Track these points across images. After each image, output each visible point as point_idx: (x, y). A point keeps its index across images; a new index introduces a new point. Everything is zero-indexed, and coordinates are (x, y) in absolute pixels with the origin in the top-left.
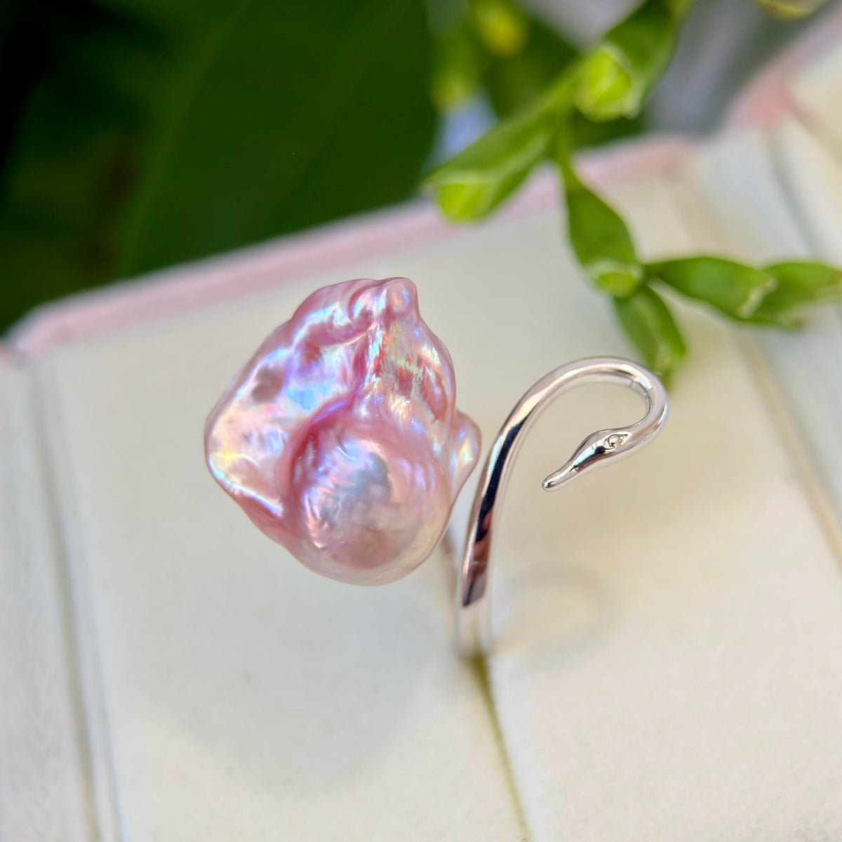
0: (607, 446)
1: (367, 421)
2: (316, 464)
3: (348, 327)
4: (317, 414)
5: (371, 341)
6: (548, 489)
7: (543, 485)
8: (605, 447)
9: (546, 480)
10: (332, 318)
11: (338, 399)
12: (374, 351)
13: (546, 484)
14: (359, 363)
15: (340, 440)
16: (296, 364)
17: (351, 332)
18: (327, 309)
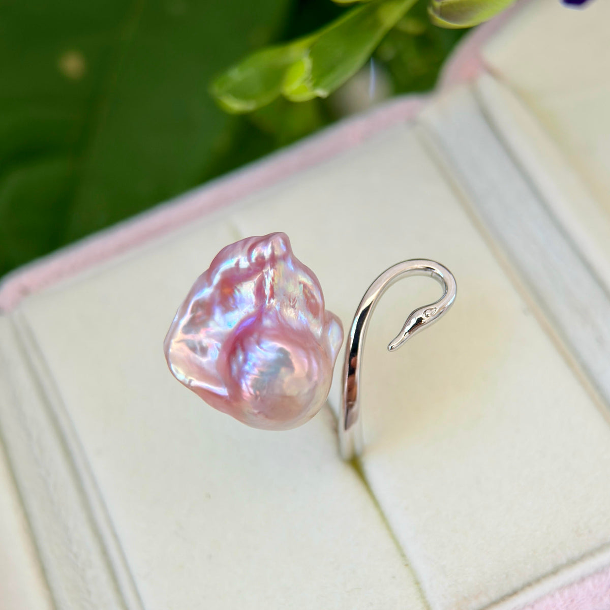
0: (424, 317)
1: (273, 329)
2: (245, 361)
3: (249, 269)
4: (237, 328)
5: (266, 276)
6: (392, 350)
7: (388, 348)
8: (423, 318)
9: (389, 345)
10: (237, 264)
11: (249, 316)
12: (268, 282)
13: (390, 347)
14: (259, 291)
15: (259, 343)
16: (217, 298)
17: (251, 272)
18: (233, 259)
